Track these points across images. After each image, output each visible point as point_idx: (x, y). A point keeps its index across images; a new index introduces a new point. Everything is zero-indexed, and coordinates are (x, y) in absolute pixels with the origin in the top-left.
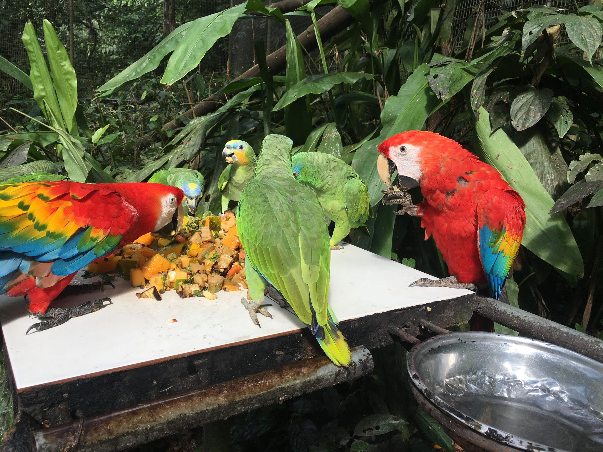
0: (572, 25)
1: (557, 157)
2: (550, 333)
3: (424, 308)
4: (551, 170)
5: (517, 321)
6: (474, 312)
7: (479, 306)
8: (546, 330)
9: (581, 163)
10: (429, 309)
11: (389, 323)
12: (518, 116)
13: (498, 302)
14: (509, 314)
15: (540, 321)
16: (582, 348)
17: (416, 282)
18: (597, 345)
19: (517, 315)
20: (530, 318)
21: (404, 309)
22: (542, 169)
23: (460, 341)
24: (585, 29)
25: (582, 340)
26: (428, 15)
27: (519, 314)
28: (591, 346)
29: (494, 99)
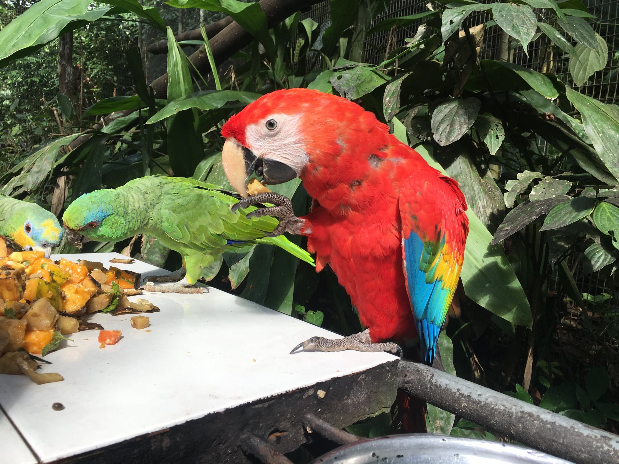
0: (500, 11)
1: (488, 180)
2: (523, 424)
3: (311, 392)
4: (482, 195)
5: (468, 404)
6: (399, 389)
7: (407, 379)
8: (516, 418)
9: (520, 183)
10: (321, 394)
11: (241, 430)
12: (441, 129)
13: (437, 372)
14: (453, 390)
15: (505, 403)
16: (581, 451)
17: (302, 345)
18: (607, 444)
19: (466, 394)
20: (489, 397)
21: (272, 398)
22: (472, 193)
23: (375, 458)
24: (516, 16)
25: (580, 435)
26: (337, 45)
27: (470, 391)
28: (597, 447)
29: (412, 114)
